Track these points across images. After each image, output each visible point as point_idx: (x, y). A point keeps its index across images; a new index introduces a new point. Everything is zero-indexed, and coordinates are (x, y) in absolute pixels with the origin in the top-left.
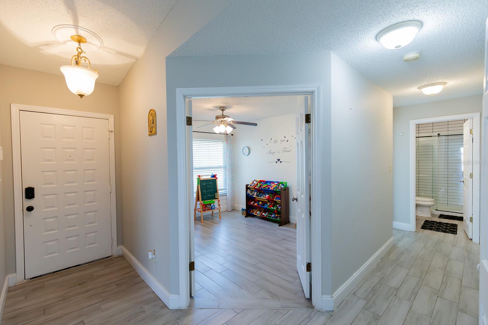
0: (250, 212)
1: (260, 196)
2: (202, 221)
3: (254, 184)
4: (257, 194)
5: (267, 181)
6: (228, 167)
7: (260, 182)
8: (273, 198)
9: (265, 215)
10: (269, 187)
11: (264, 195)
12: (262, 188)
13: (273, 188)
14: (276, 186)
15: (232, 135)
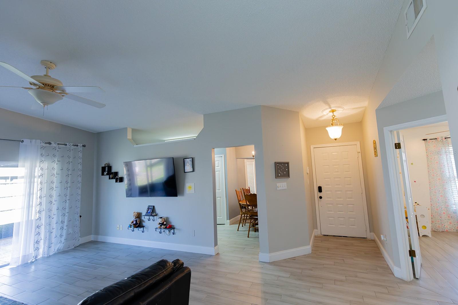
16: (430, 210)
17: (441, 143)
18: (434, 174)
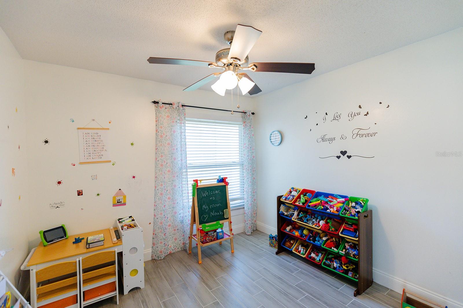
0: (284, 244)
1: (305, 221)
2: (200, 262)
3: (293, 196)
4: (298, 215)
5: (318, 192)
6: (246, 163)
7: (305, 192)
8: (337, 230)
9: (318, 259)
10: (326, 206)
11: (314, 220)
12: (309, 206)
13: (335, 209)
14: (341, 205)
15: (253, 114)
16: (152, 224)
17: (176, 112)
18: (163, 163)
